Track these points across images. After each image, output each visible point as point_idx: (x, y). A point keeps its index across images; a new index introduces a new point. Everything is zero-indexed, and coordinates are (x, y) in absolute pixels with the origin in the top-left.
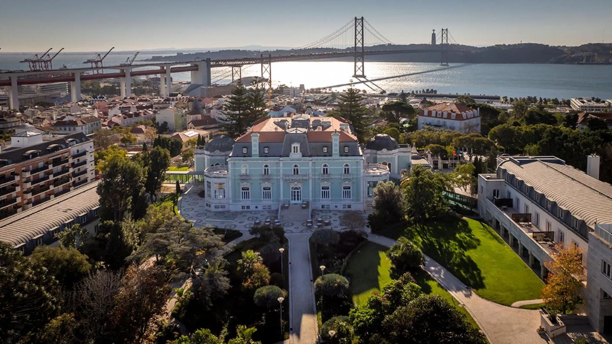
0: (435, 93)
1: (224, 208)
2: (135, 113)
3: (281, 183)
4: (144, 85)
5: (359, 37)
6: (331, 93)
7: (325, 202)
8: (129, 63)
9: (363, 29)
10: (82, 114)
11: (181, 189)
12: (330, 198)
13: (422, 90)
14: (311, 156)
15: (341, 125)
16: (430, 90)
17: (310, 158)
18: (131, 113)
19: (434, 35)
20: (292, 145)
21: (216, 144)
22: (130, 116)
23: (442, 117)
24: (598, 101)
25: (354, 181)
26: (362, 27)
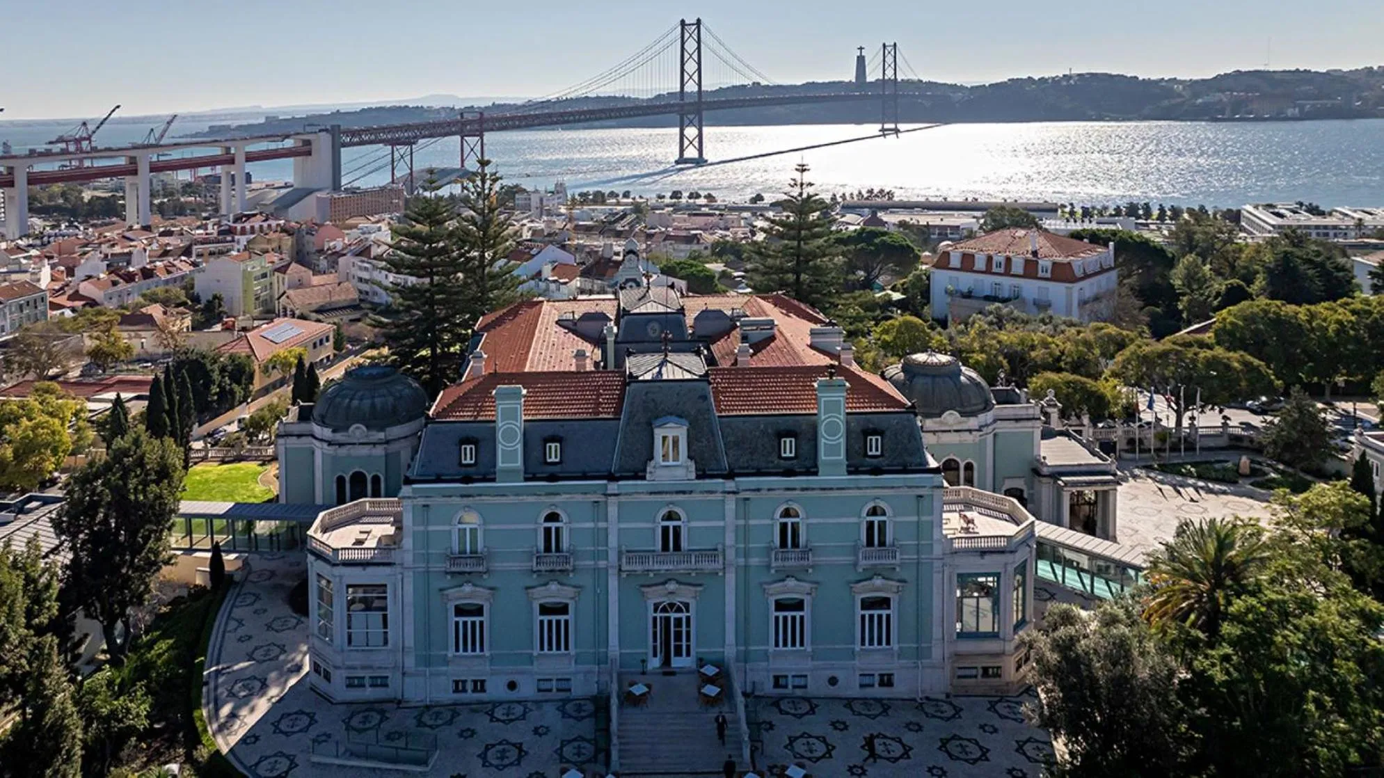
0: (890, 199)
1: (386, 685)
2: (143, 270)
3: (613, 583)
4: (184, 193)
5: (691, 67)
6: (632, 204)
7: (790, 661)
8: (152, 141)
9: (699, 48)
10: (10, 272)
11: (228, 568)
12: (808, 647)
13: (856, 193)
14: (730, 476)
15: (813, 333)
16: (876, 191)
17: (730, 485)
18: (131, 269)
19: (861, 60)
20: (657, 431)
21: (355, 403)
22: (129, 278)
23: (1007, 273)
24: (1314, 210)
25: (905, 575)
26: (699, 42)
